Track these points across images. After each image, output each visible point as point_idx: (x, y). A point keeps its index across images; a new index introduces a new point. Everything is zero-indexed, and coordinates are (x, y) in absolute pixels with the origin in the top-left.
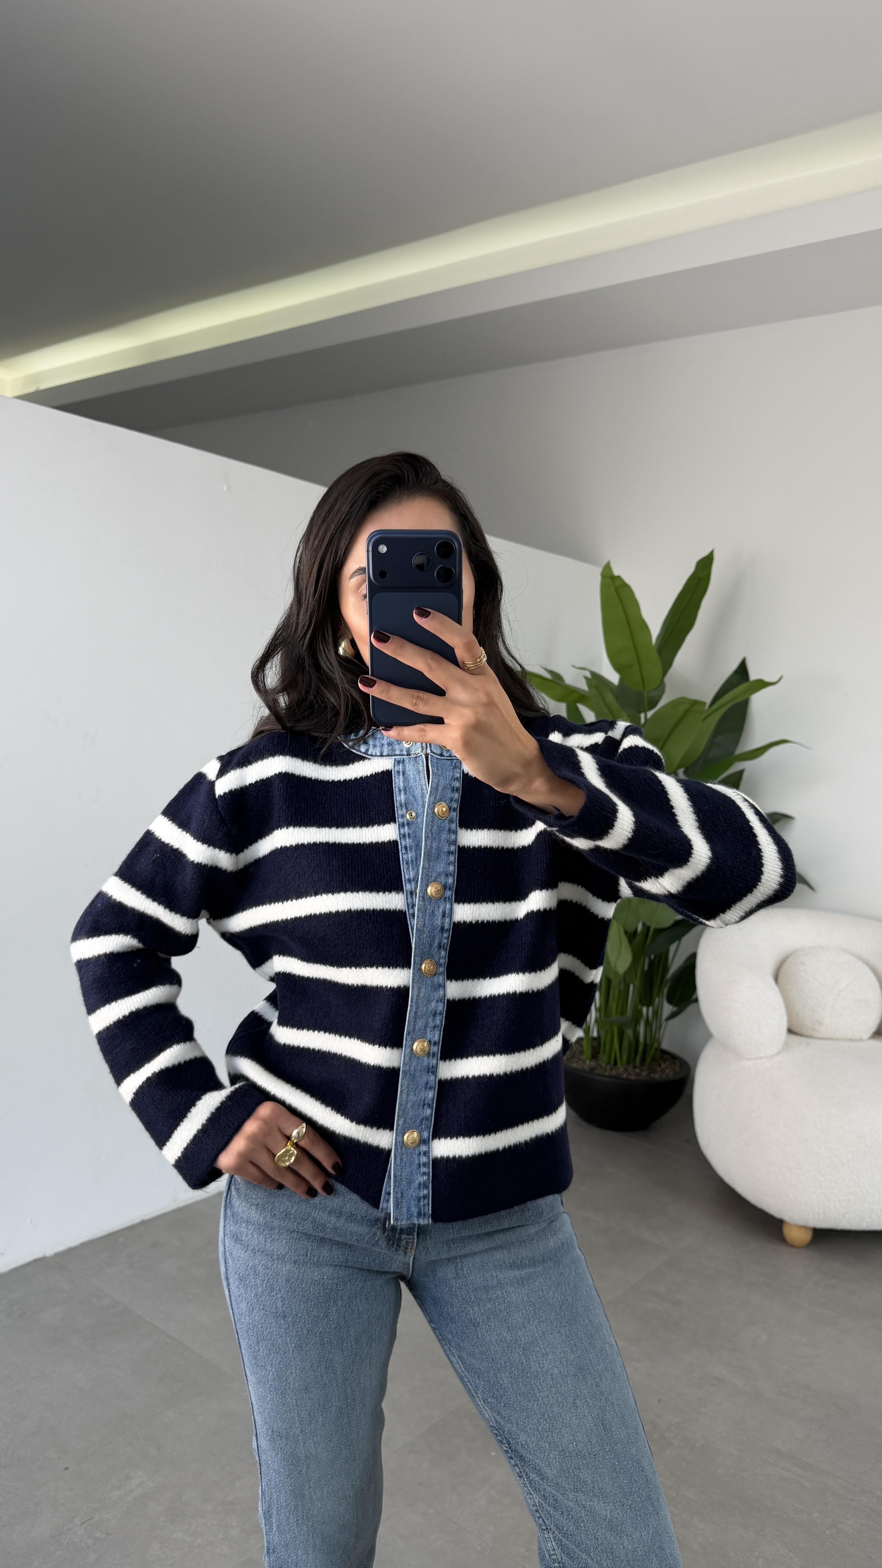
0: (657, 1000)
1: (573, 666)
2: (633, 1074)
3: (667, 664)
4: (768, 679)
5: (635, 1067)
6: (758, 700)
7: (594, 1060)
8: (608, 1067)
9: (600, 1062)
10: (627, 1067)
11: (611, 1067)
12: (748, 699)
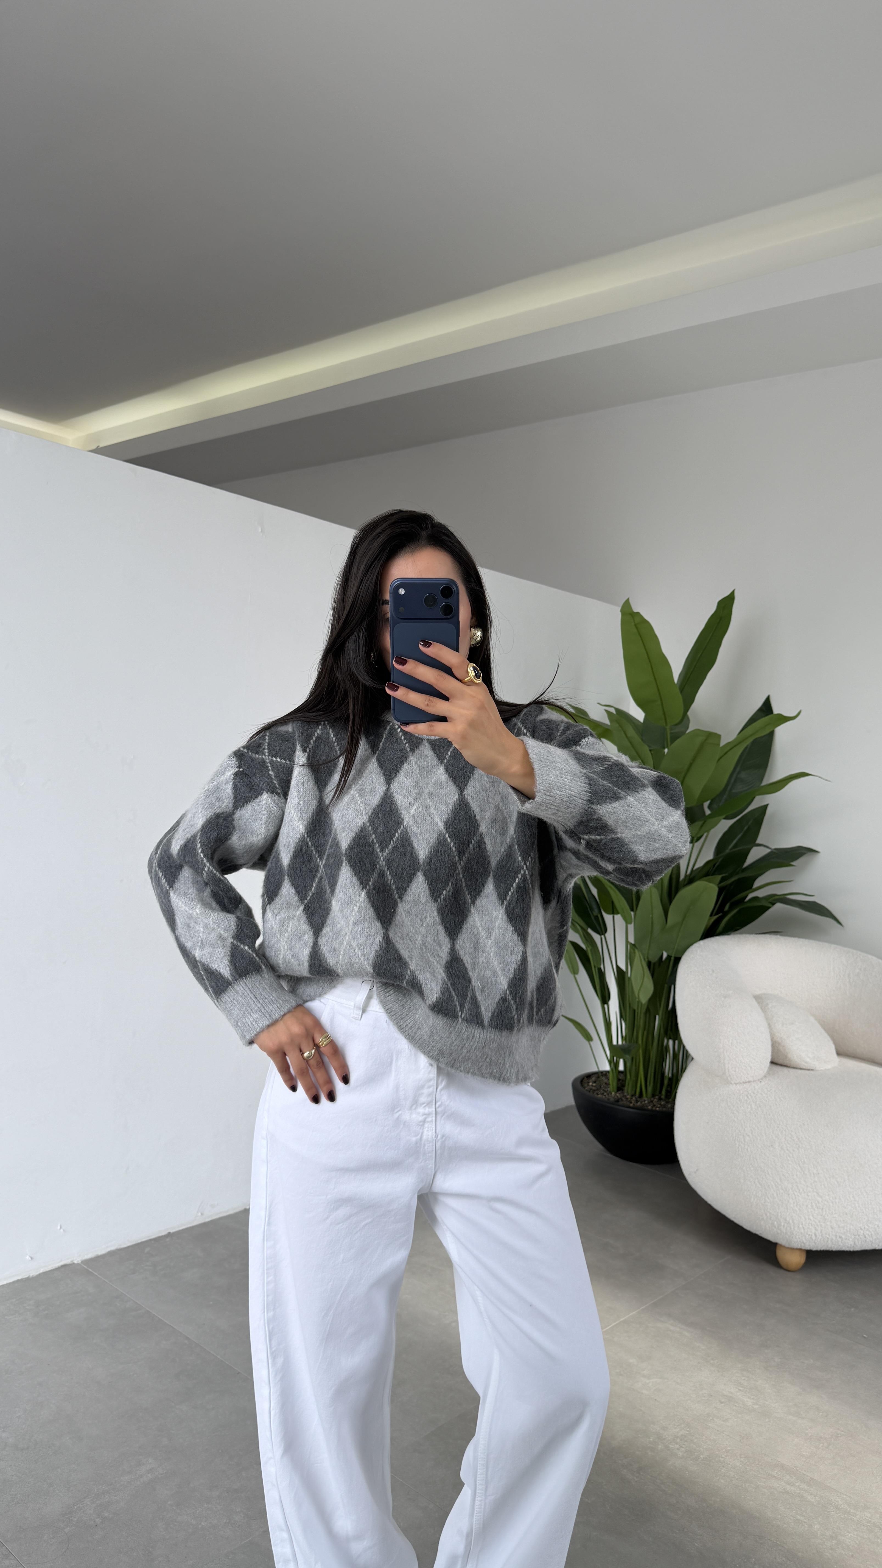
1: (598, 703)
2: (659, 1106)
3: (689, 700)
4: (786, 714)
5: (660, 1099)
6: (781, 734)
7: (619, 1092)
8: (634, 1098)
9: (626, 1094)
10: (652, 1099)
11: (636, 1098)
12: (771, 735)
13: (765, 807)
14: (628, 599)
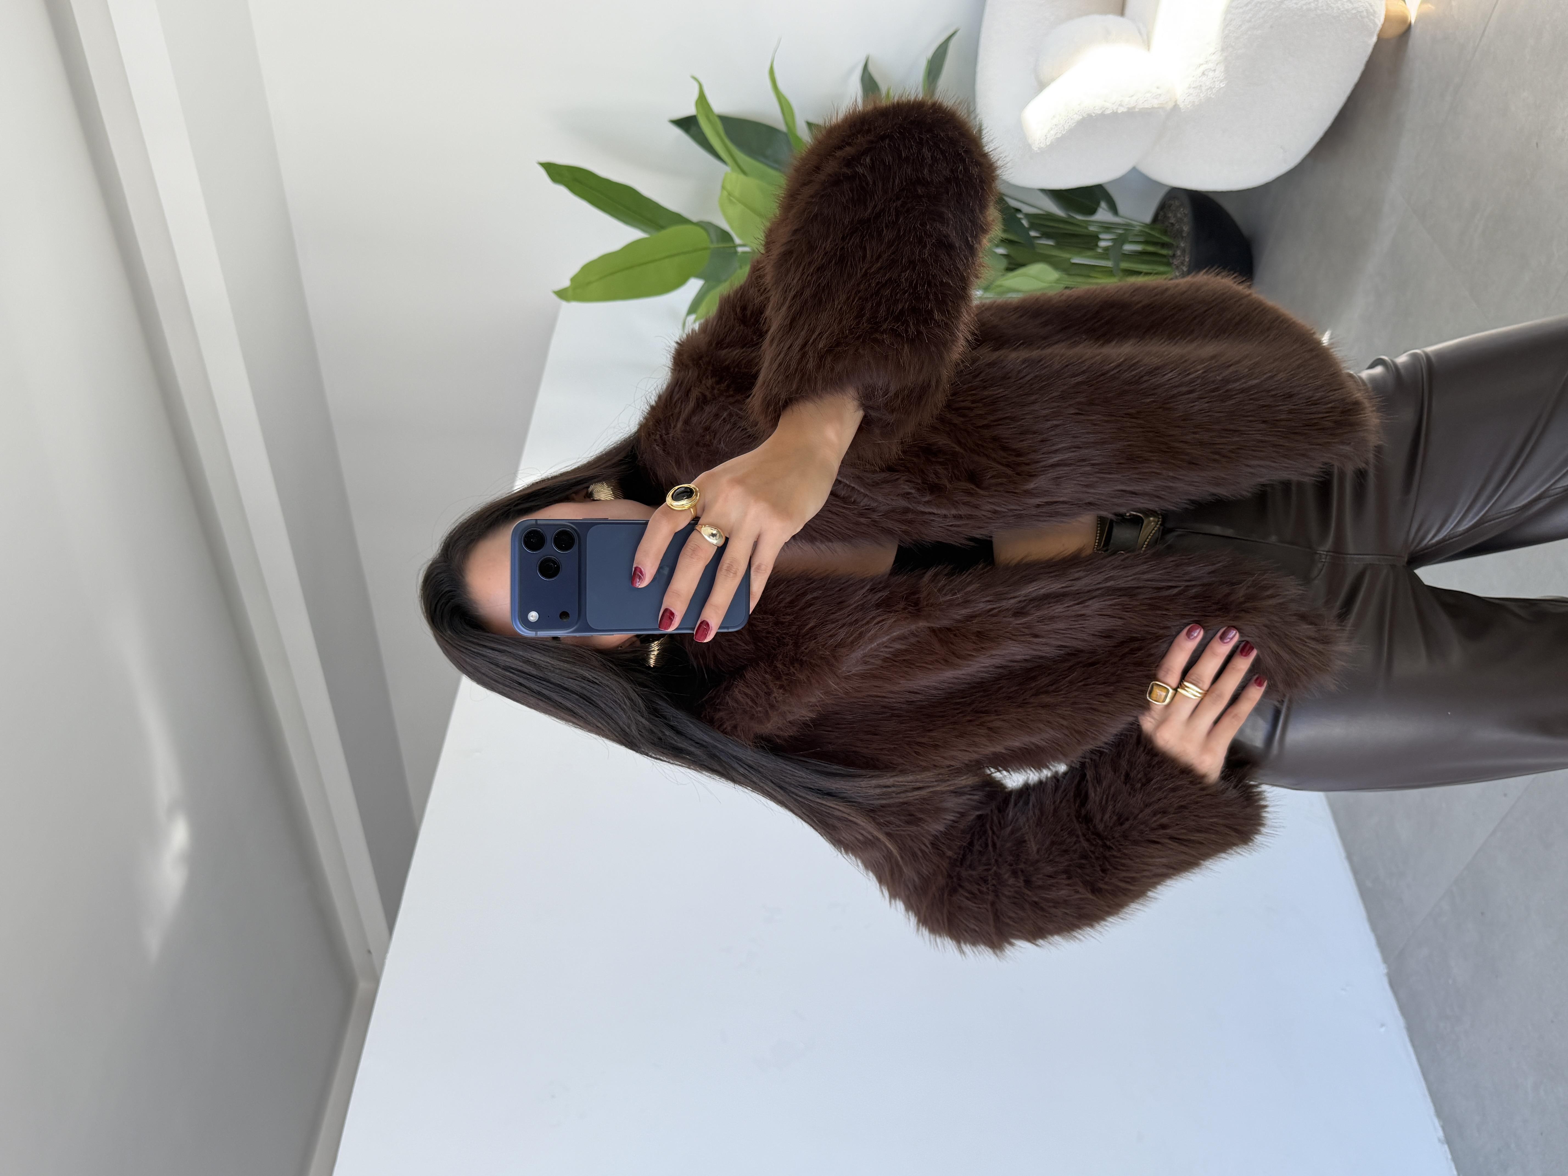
0: (1092, 228)
3: (676, 219)
6: (720, 105)
10: (1174, 266)
12: (722, 118)
13: (810, 125)
14: (555, 292)
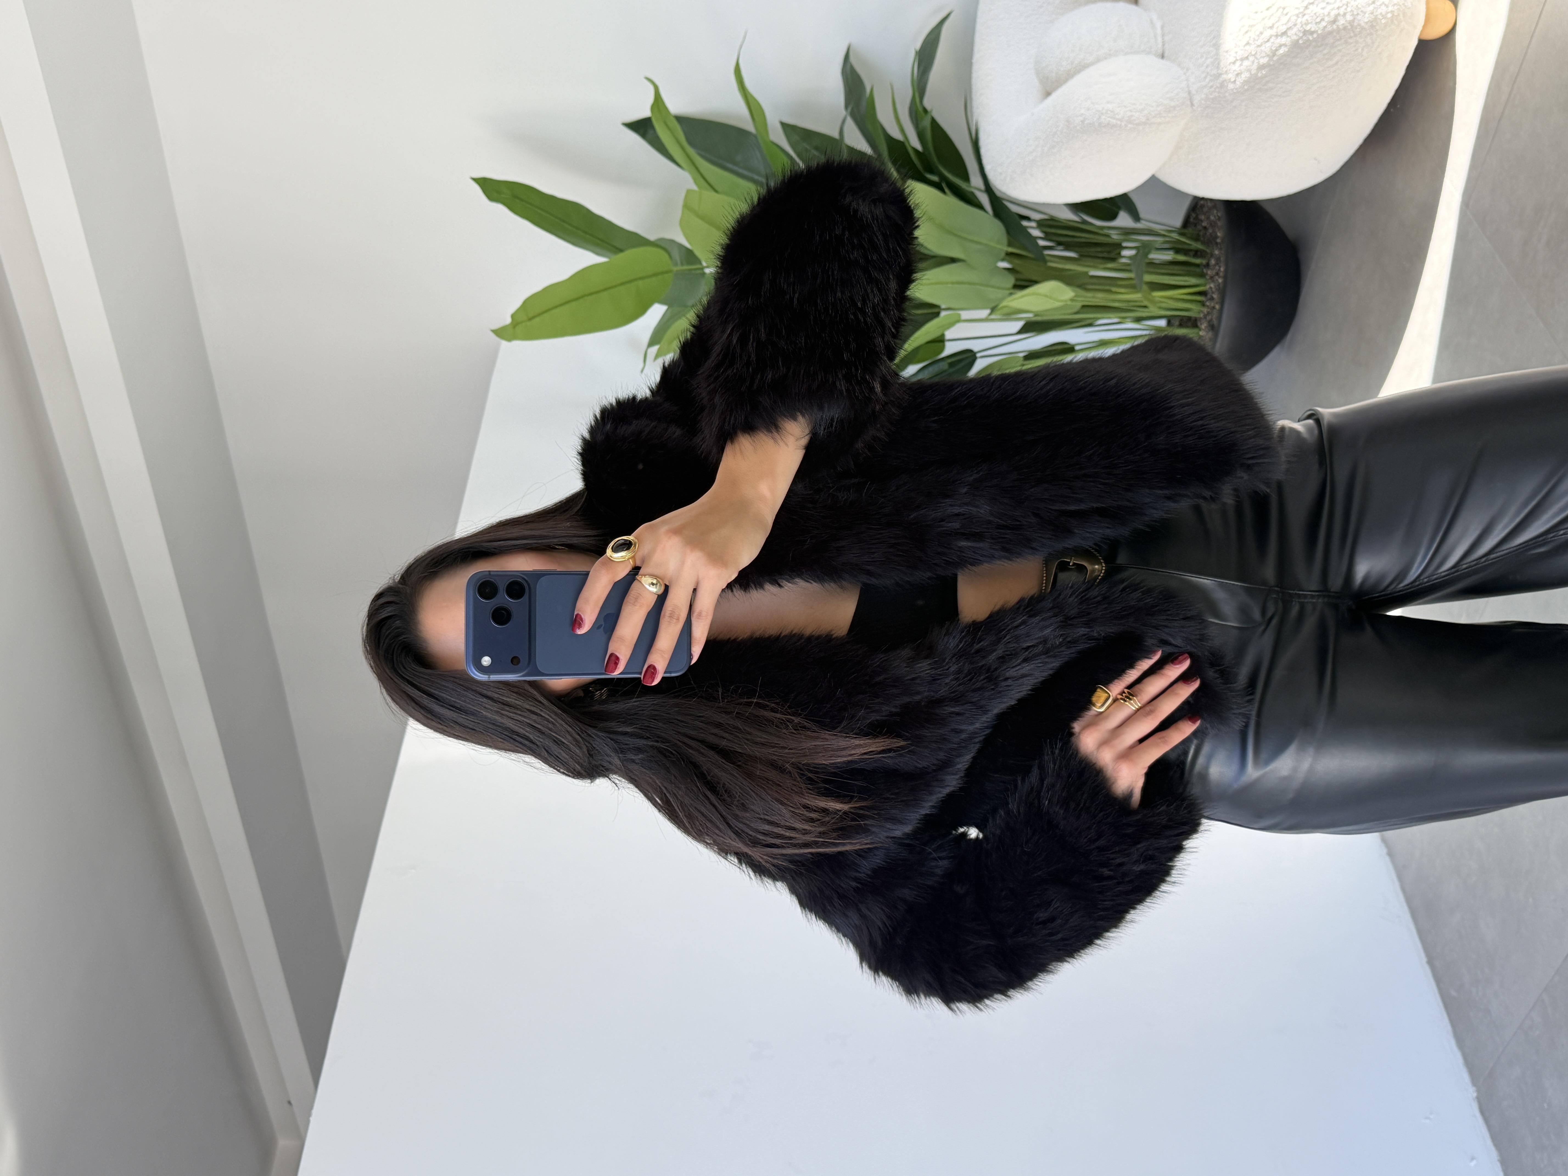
0: (1113, 236)
3: (635, 240)
4: (650, 98)
10: (1208, 277)
11: (1207, 300)
12: (680, 119)
13: (784, 125)
14: (493, 331)
